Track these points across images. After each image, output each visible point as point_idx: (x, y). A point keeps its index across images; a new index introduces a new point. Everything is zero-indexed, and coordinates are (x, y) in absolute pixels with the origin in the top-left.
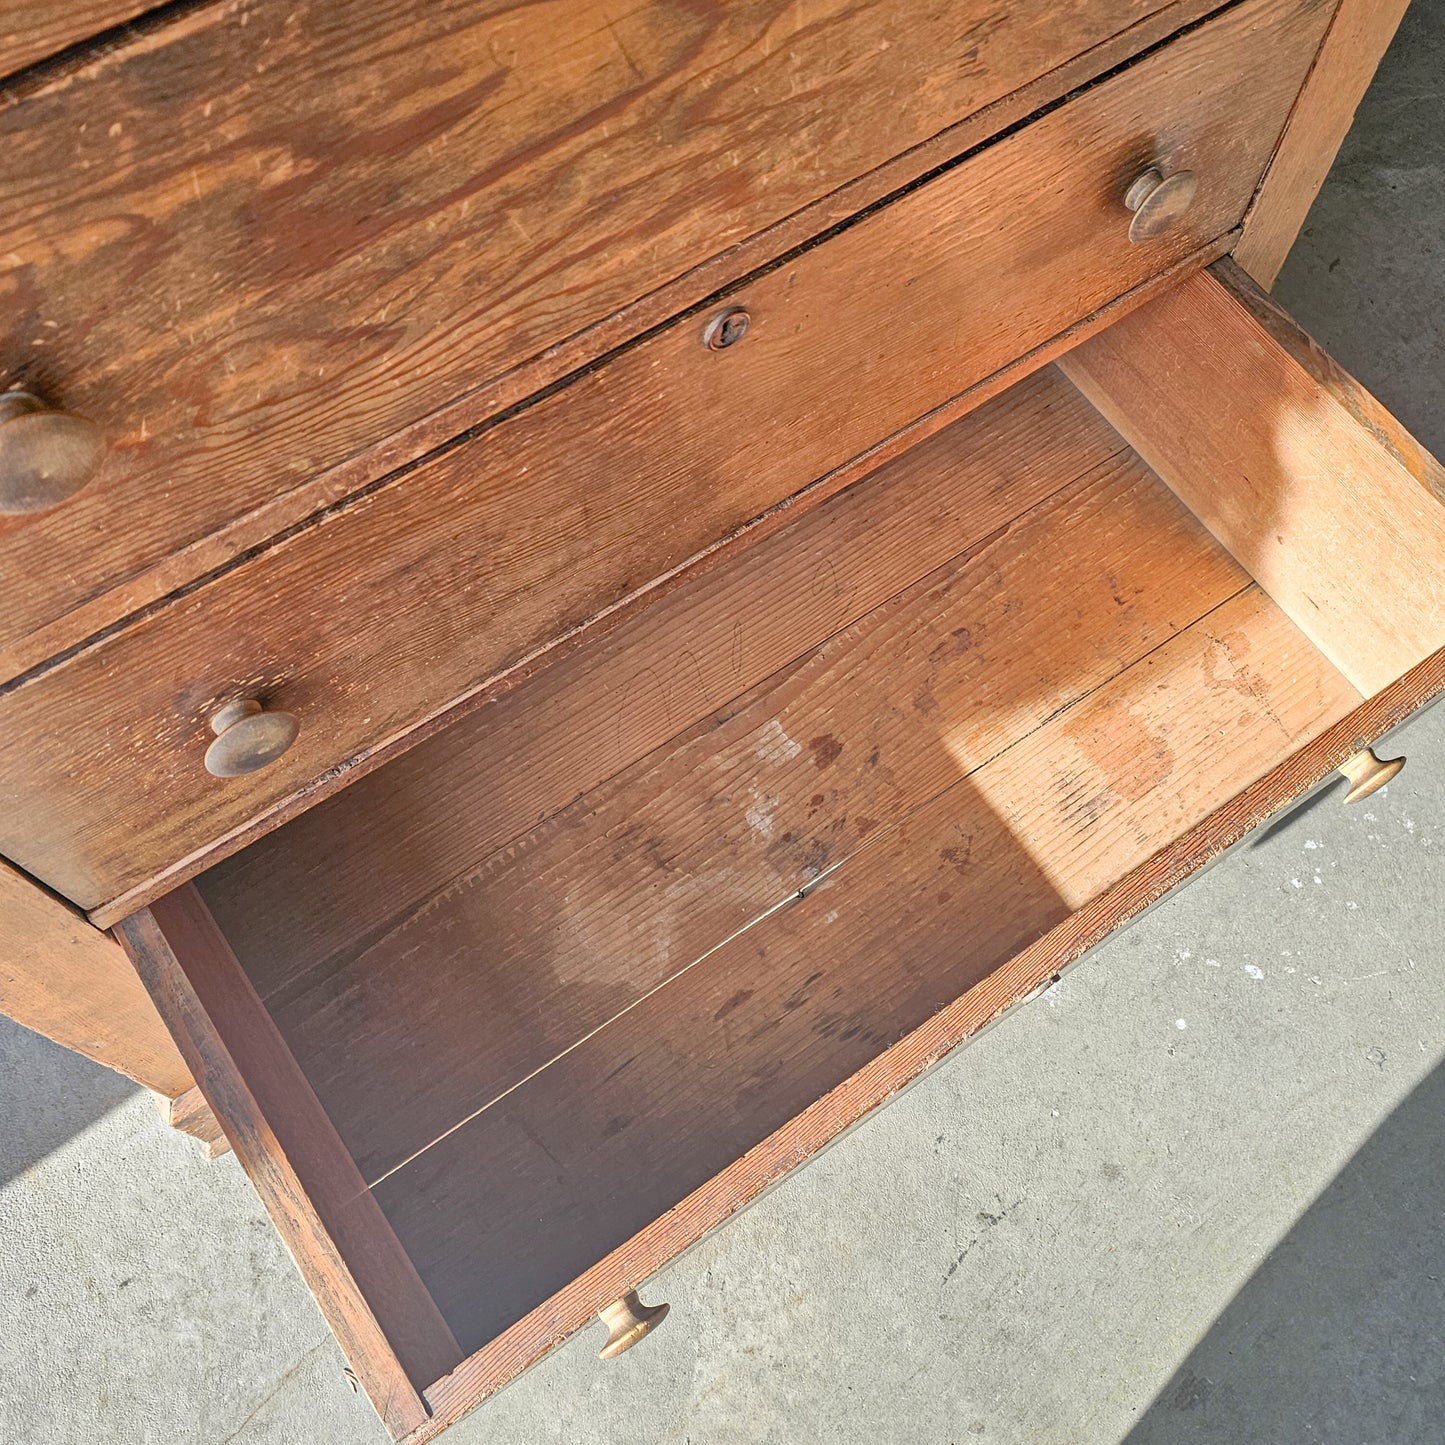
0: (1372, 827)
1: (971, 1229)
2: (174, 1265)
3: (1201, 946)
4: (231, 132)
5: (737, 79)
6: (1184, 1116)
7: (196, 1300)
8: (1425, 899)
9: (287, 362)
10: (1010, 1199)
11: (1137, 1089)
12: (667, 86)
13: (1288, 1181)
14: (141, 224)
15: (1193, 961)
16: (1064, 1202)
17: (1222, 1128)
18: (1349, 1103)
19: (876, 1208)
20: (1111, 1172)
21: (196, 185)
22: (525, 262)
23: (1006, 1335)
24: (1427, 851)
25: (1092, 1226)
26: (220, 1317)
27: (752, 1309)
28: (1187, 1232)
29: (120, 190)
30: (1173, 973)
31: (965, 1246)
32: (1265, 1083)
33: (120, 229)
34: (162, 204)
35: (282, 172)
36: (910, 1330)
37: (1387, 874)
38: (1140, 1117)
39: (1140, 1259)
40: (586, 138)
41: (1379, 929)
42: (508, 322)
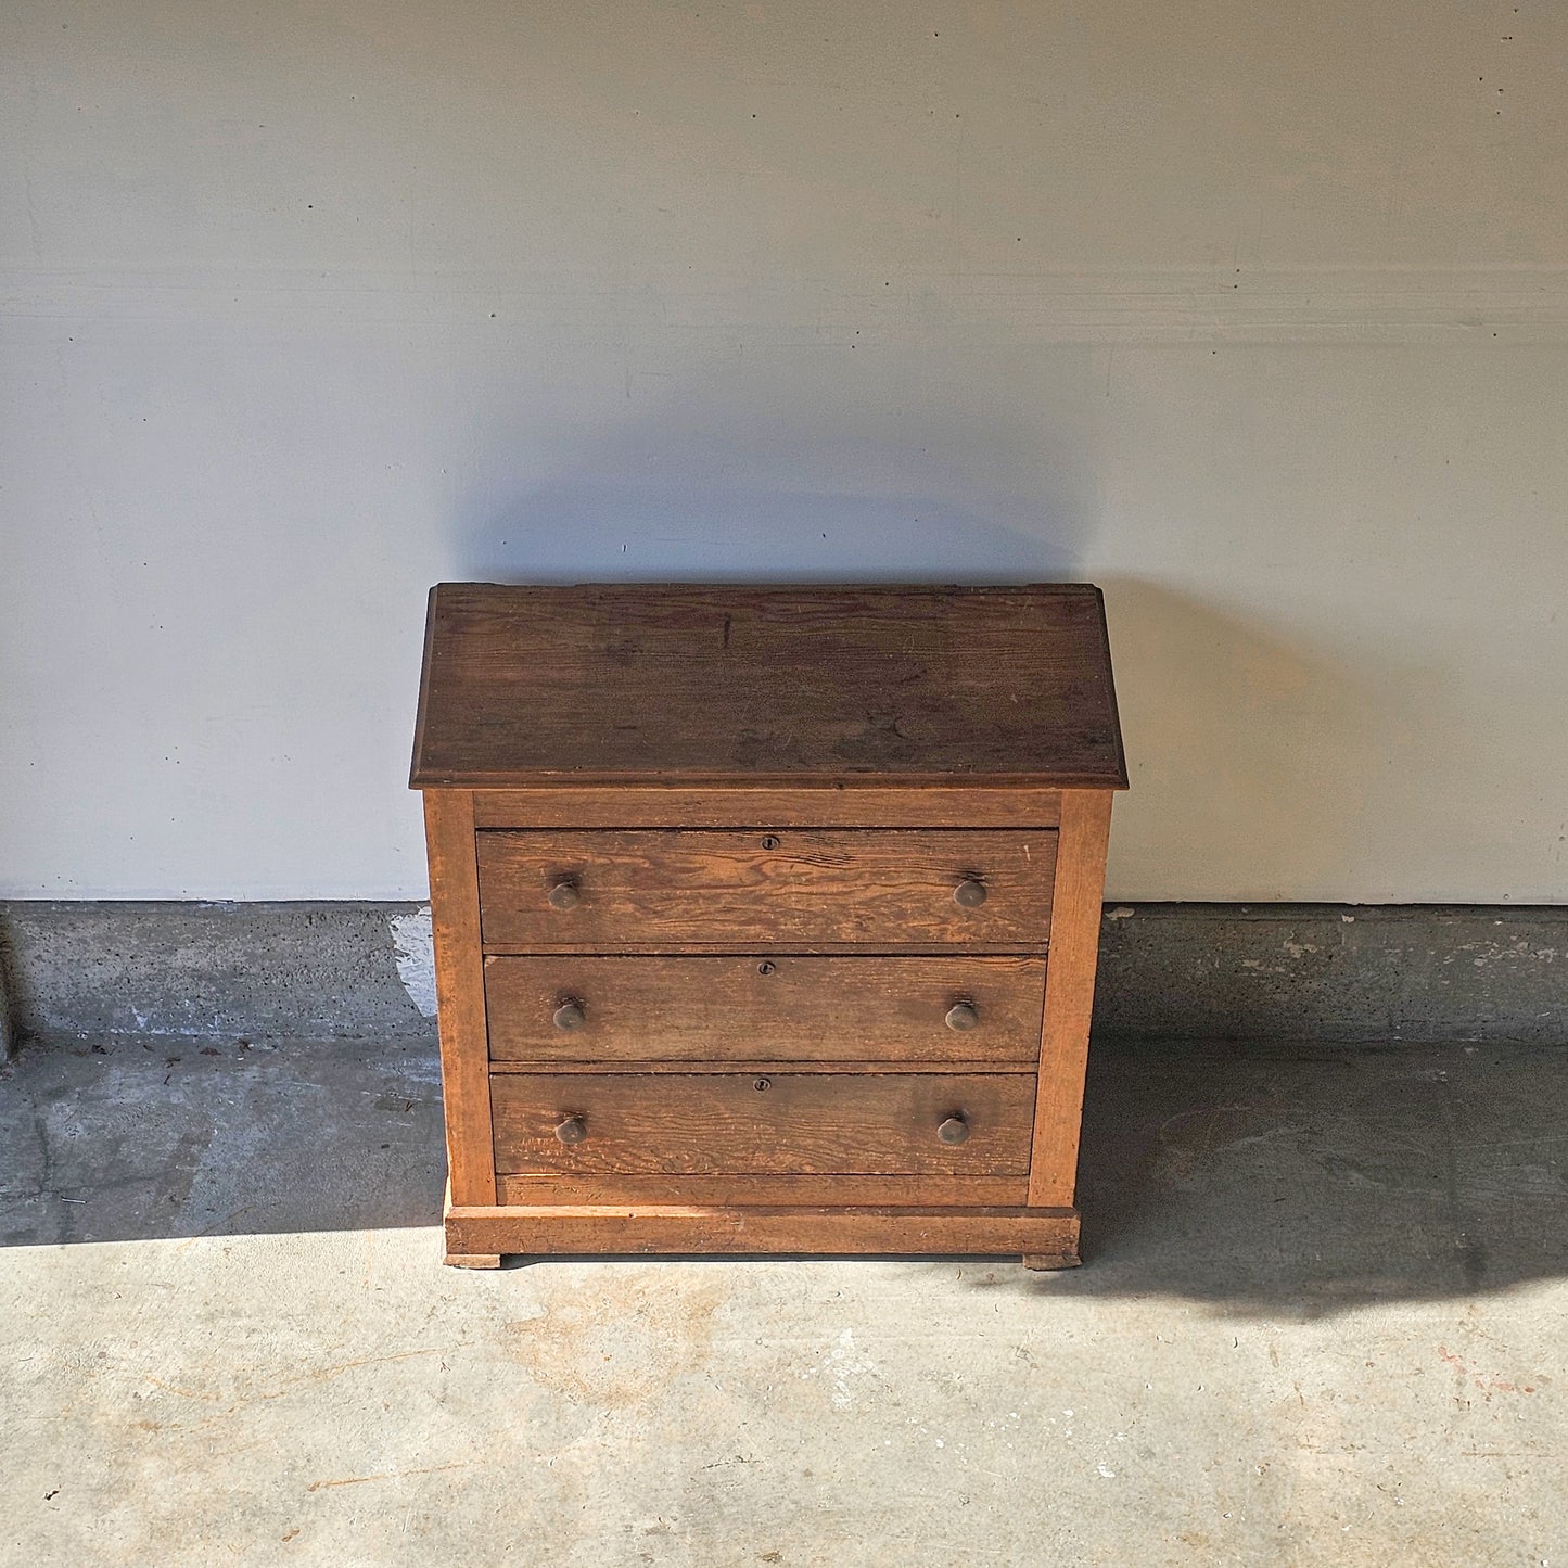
0: (1050, 1424)
1: (730, 1458)
2: (402, 1294)
3: (925, 1422)
4: (638, 853)
5: (771, 895)
6: (858, 1473)
7: (402, 1310)
8: (1047, 1462)
9: (630, 907)
10: (756, 1458)
11: (846, 1453)
12: (750, 888)
13: (882, 1518)
14: (612, 862)
15: (915, 1425)
16: (777, 1472)
17: (871, 1486)
18: (936, 1508)
19: (697, 1430)
20: (808, 1473)
21: (627, 860)
22: (702, 914)
23: (713, 1498)
24: (1067, 1446)
25: (782, 1485)
26: (407, 1320)
27: (617, 1433)
28: (820, 1510)
29: (612, 854)
30: (902, 1425)
31: (723, 1462)
32: (905, 1481)
33: (609, 862)
34: (619, 860)
35: (646, 865)
36: (675, 1475)
37: (1039, 1443)
38: (838, 1463)
39: (792, 1507)
40: (725, 891)
41: (1014, 1461)
42: (693, 928)
